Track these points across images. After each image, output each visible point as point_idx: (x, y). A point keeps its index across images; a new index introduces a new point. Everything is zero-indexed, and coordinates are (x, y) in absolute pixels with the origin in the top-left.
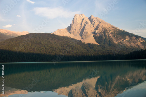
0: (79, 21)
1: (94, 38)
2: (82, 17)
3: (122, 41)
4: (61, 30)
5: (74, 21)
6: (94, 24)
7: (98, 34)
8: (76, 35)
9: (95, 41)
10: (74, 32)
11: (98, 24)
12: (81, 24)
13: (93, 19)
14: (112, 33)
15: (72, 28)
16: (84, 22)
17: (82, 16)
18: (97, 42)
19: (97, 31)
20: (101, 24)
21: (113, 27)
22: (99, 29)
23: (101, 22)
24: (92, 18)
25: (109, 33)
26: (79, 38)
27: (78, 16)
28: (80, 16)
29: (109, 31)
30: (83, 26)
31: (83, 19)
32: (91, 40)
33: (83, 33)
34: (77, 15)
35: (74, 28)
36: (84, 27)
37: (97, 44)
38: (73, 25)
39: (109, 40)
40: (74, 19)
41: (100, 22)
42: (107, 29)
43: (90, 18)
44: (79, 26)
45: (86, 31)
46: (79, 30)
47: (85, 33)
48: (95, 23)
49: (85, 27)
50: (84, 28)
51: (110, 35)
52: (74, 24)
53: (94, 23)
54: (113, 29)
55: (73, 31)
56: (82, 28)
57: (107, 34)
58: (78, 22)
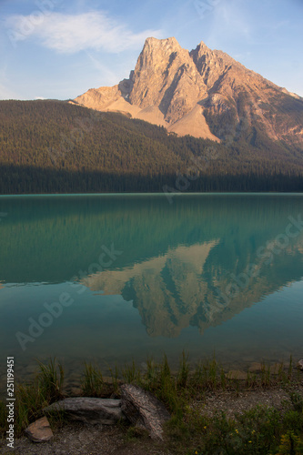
0: (159, 62)
1: (207, 121)
2: (171, 48)
3: (295, 131)
4: (101, 92)
5: (143, 60)
6: (207, 74)
7: (219, 106)
8: (148, 110)
9: (208, 130)
10: (142, 100)
11: (221, 73)
12: (166, 73)
13: (204, 58)
14: (262, 106)
15: (135, 85)
16: (175, 66)
17: (168, 47)
18: (214, 133)
19: (216, 98)
20: (232, 75)
21: (271, 87)
22: (222, 90)
23: (230, 67)
24: (201, 53)
25: (256, 105)
26: (156, 118)
27: (155, 44)
28: (164, 43)
29: (253, 101)
30: (171, 78)
31: (173, 56)
32: (196, 127)
33: (172, 102)
34: (154, 42)
35: (142, 86)
36: (174, 81)
37: (213, 138)
38: (139, 74)
39: (254, 129)
40: (142, 53)
41: (226, 67)
42: (248, 90)
43: (194, 54)
44: (158, 77)
45: (181, 95)
46: (157, 93)
47: (176, 102)
48: (211, 72)
49: (177, 83)
50: (176, 87)
51: (259, 112)
52: (143, 72)
53: (209, 69)
54: (267, 91)
55: (138, 94)
56: (167, 86)
57: (247, 108)
58: (157, 66)
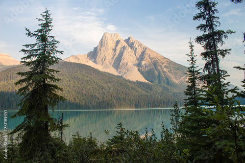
0: (111, 44)
1: (141, 74)
2: (116, 38)
3: (184, 79)
5: (102, 43)
6: (135, 51)
7: (146, 67)
8: (106, 67)
9: (144, 78)
10: (103, 62)
11: (142, 51)
12: (115, 50)
13: (133, 43)
14: (166, 67)
15: (99, 55)
16: (119, 47)
17: (115, 37)
18: (147, 80)
19: (143, 63)
20: (148, 52)
21: (166, 58)
22: (145, 59)
23: (146, 49)
24: (131, 41)
25: (163, 67)
26: (112, 71)
27: (108, 36)
28: (113, 35)
29: (161, 64)
30: (118, 52)
31: (118, 42)
32: (135, 76)
33: (121, 64)
34: (108, 35)
35: (102, 55)
36: (119, 54)
37: (147, 82)
38: (100, 50)
39: (166, 78)
40: (102, 39)
41: (144, 48)
42: (157, 59)
43: (127, 41)
44: (110, 52)
45: (125, 61)
46: (110, 59)
47: (123, 64)
48: (137, 50)
49: (123, 53)
51: (165, 70)
52: (102, 49)
53: (136, 49)
54: (165, 60)
55: (100, 59)
56: (116, 56)
57: (159, 68)
58: (110, 46)
